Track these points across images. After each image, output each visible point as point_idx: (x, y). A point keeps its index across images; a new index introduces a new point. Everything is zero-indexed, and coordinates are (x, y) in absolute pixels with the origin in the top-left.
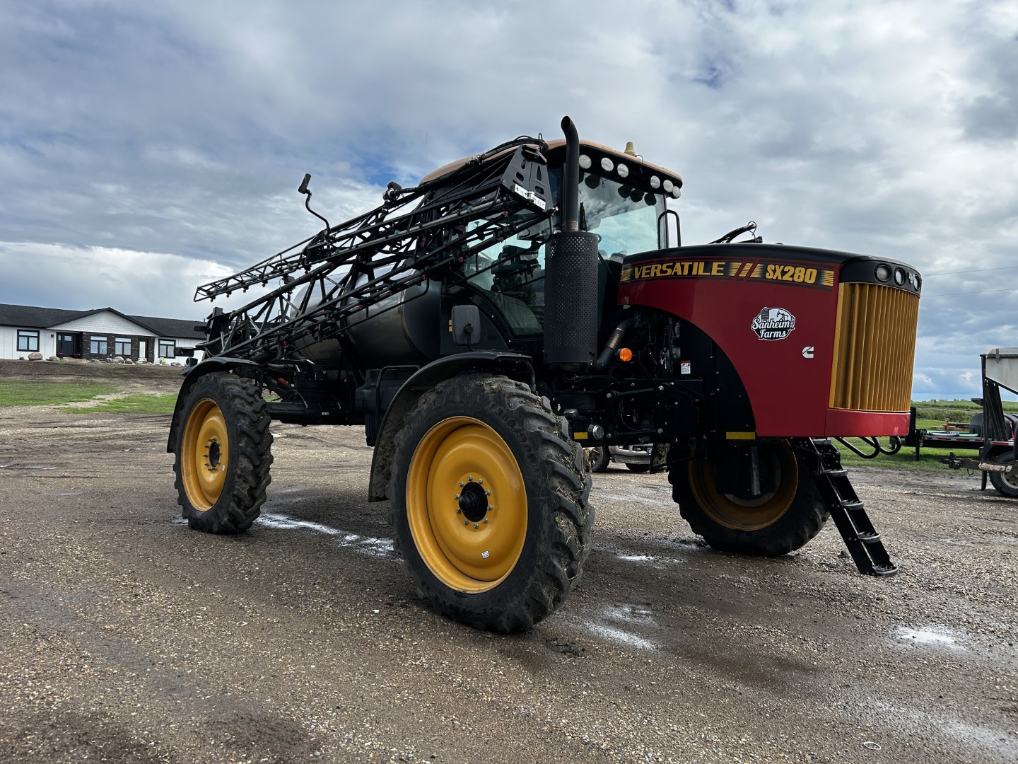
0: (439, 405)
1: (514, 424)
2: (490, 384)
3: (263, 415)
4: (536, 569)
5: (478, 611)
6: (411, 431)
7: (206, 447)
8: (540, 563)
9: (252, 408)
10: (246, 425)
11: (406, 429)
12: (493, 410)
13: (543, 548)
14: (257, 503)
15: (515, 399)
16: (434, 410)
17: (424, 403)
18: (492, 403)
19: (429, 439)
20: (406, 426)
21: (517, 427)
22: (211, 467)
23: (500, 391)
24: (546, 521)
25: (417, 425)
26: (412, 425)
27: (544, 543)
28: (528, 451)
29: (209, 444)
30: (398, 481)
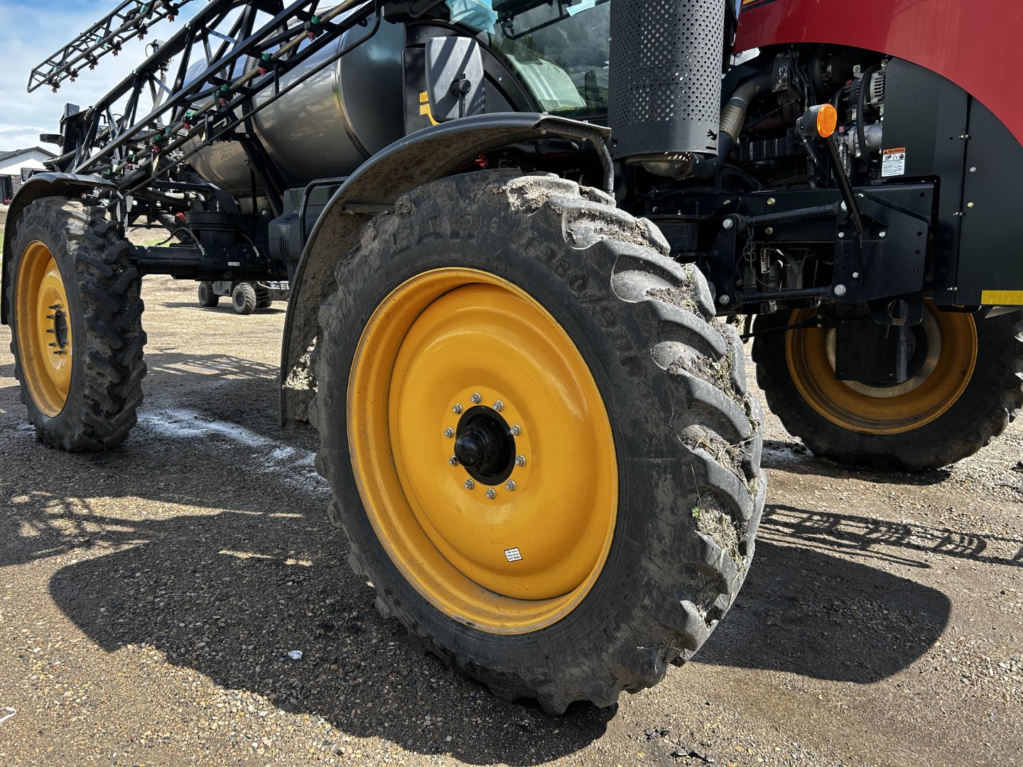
0: (404, 243)
1: (584, 286)
2: (520, 191)
3: (123, 267)
4: (638, 612)
5: (499, 669)
6: (350, 299)
7: (48, 317)
8: (647, 602)
9: (104, 256)
10: (93, 284)
11: (340, 293)
12: (532, 252)
13: (655, 569)
14: (128, 406)
15: (585, 224)
16: (395, 253)
17: (375, 238)
18: (529, 234)
19: (388, 316)
20: (341, 288)
21: (592, 290)
22: (58, 349)
23: (548, 205)
24: (667, 512)
25: (360, 283)
26: (353, 286)
27: (658, 561)
28: (621, 349)
29: (53, 312)
30: (331, 396)
